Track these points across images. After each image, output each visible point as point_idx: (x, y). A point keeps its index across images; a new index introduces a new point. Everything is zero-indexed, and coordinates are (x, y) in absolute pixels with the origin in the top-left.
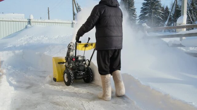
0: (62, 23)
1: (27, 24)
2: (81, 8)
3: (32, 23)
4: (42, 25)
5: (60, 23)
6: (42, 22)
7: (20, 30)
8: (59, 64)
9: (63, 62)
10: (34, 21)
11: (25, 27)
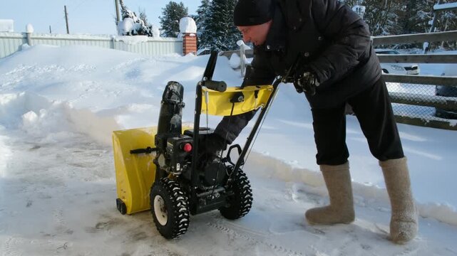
0: (91, 40)
1: (21, 44)
2: (128, 11)
3: (31, 41)
4: (52, 44)
5: (87, 40)
6: (52, 39)
7: (8, 54)
8: (133, 156)
9: (149, 148)
10: (35, 36)
11: (17, 48)
